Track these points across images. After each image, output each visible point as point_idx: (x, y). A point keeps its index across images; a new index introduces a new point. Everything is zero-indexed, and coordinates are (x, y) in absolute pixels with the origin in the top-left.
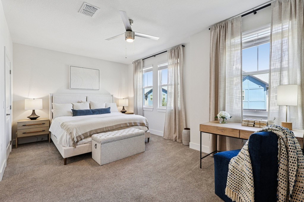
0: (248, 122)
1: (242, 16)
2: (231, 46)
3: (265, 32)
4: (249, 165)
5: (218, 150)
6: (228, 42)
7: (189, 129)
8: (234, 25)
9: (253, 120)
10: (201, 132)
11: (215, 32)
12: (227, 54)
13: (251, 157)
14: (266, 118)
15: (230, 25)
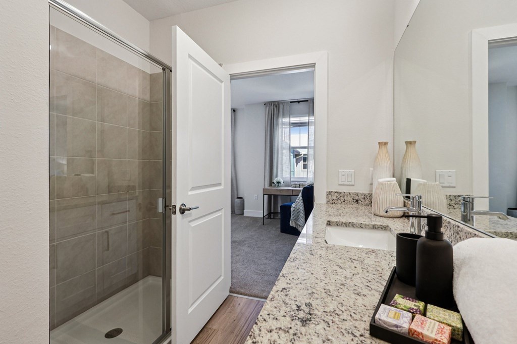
0: (296, 184)
1: (291, 102)
2: (283, 124)
3: (305, 119)
4: (302, 204)
5: (272, 211)
6: (280, 120)
7: (242, 198)
8: (285, 107)
9: (299, 183)
10: (264, 195)
11: (270, 108)
12: (280, 130)
13: (303, 200)
14: (306, 182)
15: (281, 106)
